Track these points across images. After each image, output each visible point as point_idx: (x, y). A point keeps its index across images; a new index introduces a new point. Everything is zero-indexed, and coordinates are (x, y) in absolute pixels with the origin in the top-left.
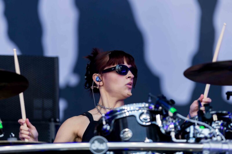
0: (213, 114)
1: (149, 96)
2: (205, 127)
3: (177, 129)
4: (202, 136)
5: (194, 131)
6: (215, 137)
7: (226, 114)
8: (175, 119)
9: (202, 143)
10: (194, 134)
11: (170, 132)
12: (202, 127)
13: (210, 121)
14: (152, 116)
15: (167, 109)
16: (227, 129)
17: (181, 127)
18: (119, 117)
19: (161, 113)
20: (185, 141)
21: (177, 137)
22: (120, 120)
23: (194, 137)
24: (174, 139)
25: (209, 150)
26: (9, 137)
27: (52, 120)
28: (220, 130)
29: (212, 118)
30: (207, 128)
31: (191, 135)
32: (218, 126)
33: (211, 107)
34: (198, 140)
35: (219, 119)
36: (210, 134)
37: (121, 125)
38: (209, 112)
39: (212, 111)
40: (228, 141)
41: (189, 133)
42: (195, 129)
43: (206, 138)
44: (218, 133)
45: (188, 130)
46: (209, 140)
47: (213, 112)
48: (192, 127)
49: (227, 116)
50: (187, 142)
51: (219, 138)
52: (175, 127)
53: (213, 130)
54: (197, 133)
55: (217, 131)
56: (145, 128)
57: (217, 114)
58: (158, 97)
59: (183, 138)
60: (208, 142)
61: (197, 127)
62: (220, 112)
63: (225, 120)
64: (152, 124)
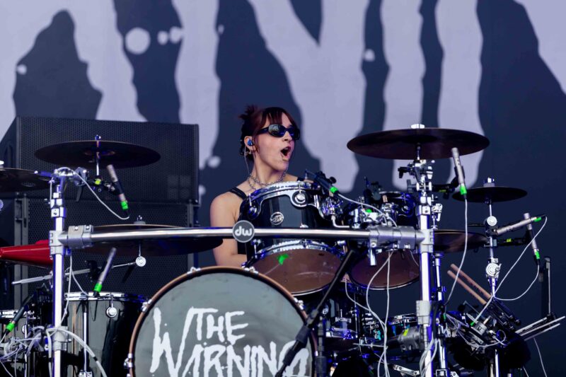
0: (382, 195)
1: (306, 172)
2: (373, 211)
3: (339, 213)
4: (368, 221)
5: (359, 215)
6: (384, 222)
7: (398, 195)
8: (336, 200)
9: (368, 230)
10: (359, 218)
11: (330, 216)
12: (369, 210)
13: (379, 203)
14: (309, 196)
15: (327, 188)
16: (399, 213)
17: (343, 210)
18: (269, 197)
19: (319, 193)
20: (348, 227)
21: (338, 222)
22: (271, 201)
23: (359, 222)
24: (335, 225)
25: (377, 238)
26: (136, 220)
27: (190, 201)
28: (391, 214)
29: (382, 199)
30: (376, 211)
31: (356, 220)
32: (389, 208)
33: (380, 187)
34: (364, 226)
35: (390, 201)
36: (378, 218)
37: (271, 207)
38: (378, 192)
39: (381, 191)
40: (400, 227)
41: (354, 216)
42: (360, 212)
43: (374, 223)
44: (389, 218)
45: (352, 214)
46: (377, 226)
47: (383, 192)
48: (357, 211)
49: (400, 198)
50: (351, 229)
51: (390, 224)
52: (336, 211)
53: (382, 214)
54: (363, 218)
55: (387, 215)
56: (300, 211)
57: (387, 195)
58: (316, 174)
59: (345, 224)
60: (376, 229)
61: (363, 210)
62: (391, 192)
63: (397, 201)
64: (307, 206)
